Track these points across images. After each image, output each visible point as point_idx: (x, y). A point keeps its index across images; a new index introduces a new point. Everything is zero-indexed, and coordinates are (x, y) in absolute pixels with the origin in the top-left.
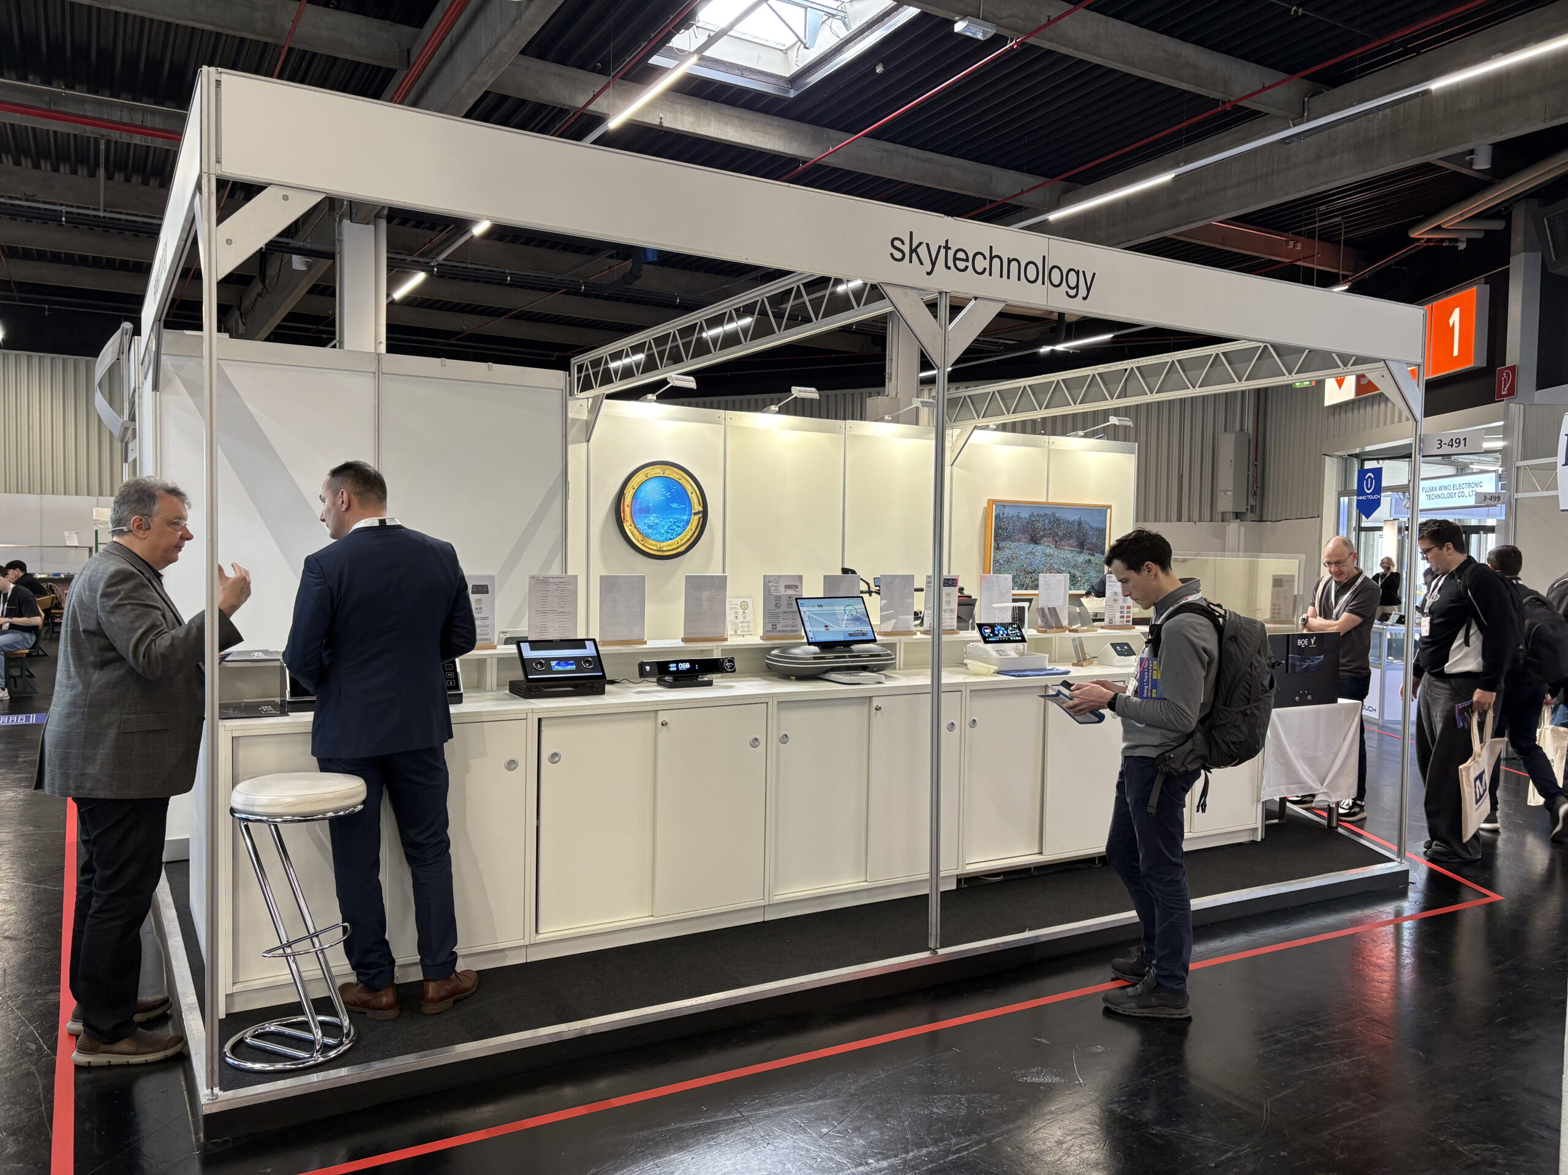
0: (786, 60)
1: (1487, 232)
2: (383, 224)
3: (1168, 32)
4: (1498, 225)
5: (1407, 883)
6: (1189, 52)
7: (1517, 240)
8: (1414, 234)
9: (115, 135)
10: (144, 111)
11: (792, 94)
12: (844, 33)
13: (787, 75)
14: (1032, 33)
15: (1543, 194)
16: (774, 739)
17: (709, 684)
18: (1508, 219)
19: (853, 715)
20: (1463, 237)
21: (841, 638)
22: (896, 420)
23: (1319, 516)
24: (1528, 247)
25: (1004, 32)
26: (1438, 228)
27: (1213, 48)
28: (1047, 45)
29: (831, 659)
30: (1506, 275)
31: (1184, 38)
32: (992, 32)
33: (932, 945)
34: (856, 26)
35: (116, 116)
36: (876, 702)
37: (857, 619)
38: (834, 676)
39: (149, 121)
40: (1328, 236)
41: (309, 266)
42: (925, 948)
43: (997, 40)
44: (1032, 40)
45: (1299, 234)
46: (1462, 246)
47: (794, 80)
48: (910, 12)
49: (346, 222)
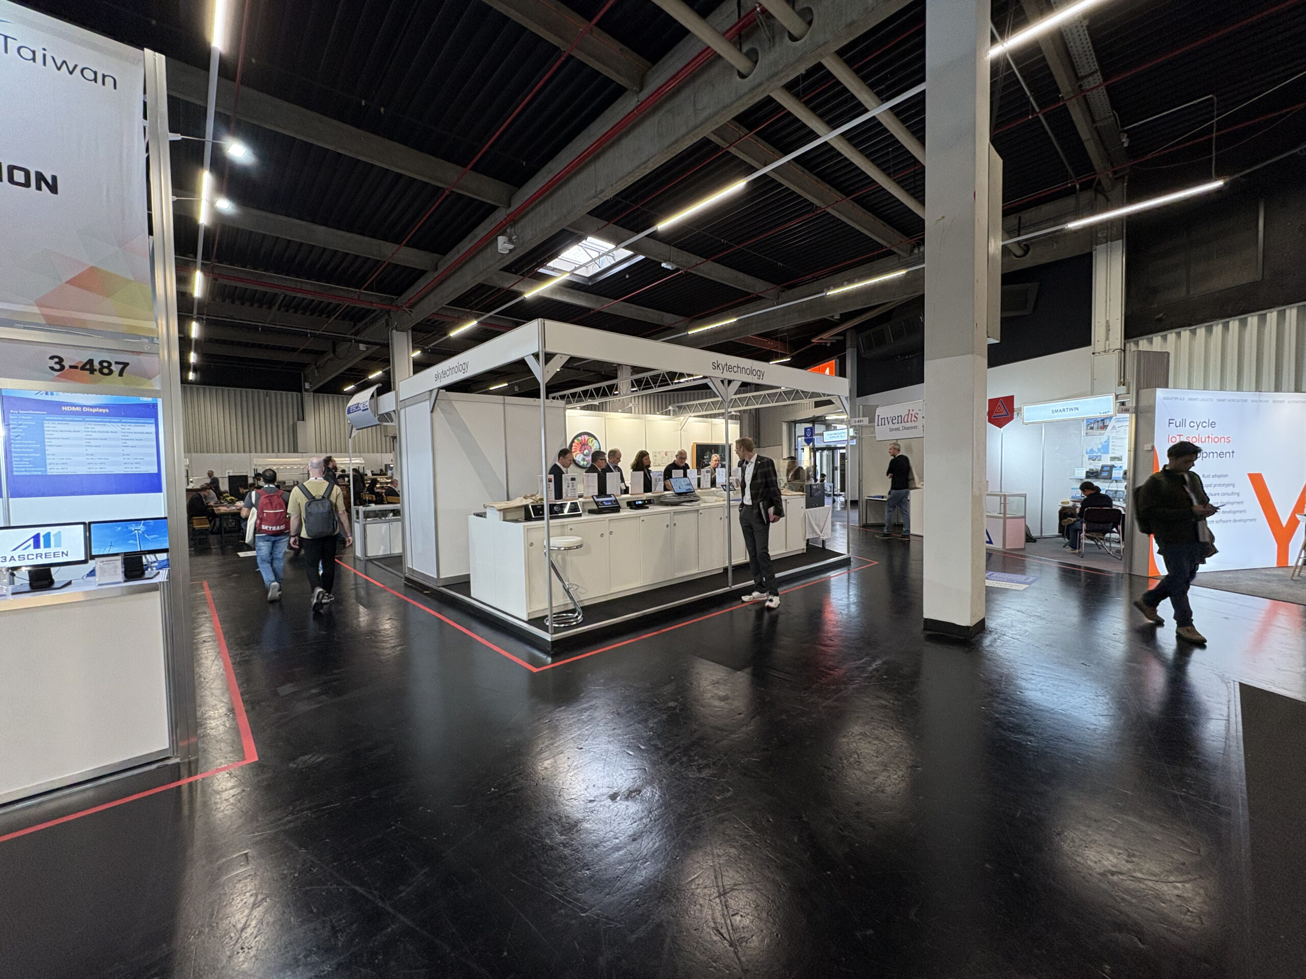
0: (587, 271)
1: (837, 340)
2: (410, 331)
3: (734, 268)
4: (841, 338)
5: (850, 561)
6: (741, 275)
7: (848, 343)
8: (813, 341)
9: (289, 293)
10: (302, 282)
11: (590, 284)
12: (613, 262)
13: (588, 276)
14: (689, 268)
15: (858, 329)
16: (672, 525)
17: (648, 508)
18: (845, 337)
19: (693, 516)
20: (829, 342)
21: (684, 491)
22: (624, 412)
23: (781, 445)
24: (852, 346)
25: (679, 267)
26: (821, 339)
27: (749, 274)
28: (694, 272)
29: (682, 498)
30: (845, 356)
31: (740, 270)
32: (675, 267)
33: (730, 585)
34: (618, 260)
35: (288, 284)
36: (700, 511)
37: (688, 485)
38: (685, 504)
39: (304, 287)
40: (782, 340)
41: (368, 348)
42: (728, 586)
43: (677, 270)
44: (689, 271)
45: (773, 339)
46: (829, 345)
47: (591, 278)
48: (641, 257)
49: (394, 331)
